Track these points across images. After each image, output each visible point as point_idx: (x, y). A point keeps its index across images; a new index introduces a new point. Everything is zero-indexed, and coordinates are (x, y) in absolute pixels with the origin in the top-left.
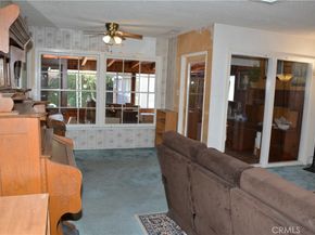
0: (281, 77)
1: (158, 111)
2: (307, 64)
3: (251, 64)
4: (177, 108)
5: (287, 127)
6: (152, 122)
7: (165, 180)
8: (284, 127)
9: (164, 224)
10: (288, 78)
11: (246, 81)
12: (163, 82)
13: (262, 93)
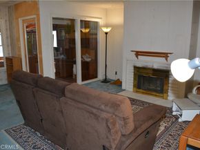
0: (84, 30)
1: (7, 58)
2: (97, 22)
3: (65, 23)
4: (20, 55)
5: (90, 59)
6: (3, 66)
7: (18, 102)
8: (89, 60)
9: (23, 131)
10: (87, 30)
11: (63, 34)
12: (7, 38)
13: (73, 41)
